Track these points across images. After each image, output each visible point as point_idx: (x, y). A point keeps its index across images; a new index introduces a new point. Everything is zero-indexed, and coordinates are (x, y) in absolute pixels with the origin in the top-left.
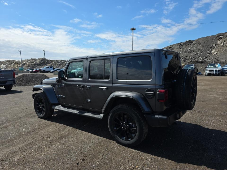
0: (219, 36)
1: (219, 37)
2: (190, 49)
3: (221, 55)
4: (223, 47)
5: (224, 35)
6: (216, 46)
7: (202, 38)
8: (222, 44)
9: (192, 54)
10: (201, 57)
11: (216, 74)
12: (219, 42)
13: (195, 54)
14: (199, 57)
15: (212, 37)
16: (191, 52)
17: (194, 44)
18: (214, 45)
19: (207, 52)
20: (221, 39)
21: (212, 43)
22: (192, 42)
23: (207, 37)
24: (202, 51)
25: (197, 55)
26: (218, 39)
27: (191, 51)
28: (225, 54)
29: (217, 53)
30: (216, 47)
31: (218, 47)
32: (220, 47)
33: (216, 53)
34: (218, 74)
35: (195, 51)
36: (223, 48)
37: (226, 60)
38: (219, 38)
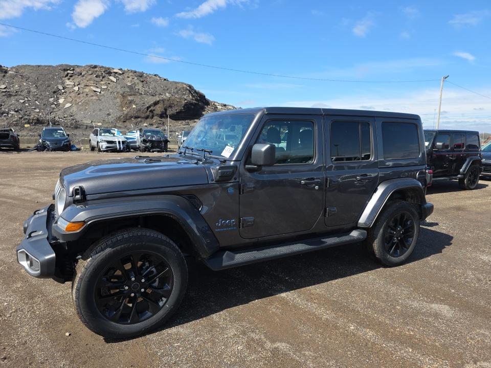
0: (65, 70)
1: (66, 73)
2: (5, 88)
3: (80, 110)
4: (79, 94)
5: (73, 70)
6: (63, 89)
7: (29, 66)
8: (76, 88)
9: (13, 100)
10: (38, 110)
11: (120, 148)
12: (68, 82)
13: (22, 101)
14: (35, 109)
15: (51, 69)
16: (10, 95)
17: (13, 77)
18: (61, 87)
19: (48, 101)
20: (71, 76)
21: (54, 81)
22: (6, 72)
23: (39, 66)
24: (37, 98)
25: (27, 104)
26: (65, 77)
27: (9, 92)
28: (86, 109)
29: (71, 105)
30: (65, 92)
31: (70, 92)
32: (72, 95)
33: (68, 105)
34: (123, 148)
35: (20, 95)
36: (80, 97)
37: (92, 122)
38: (67, 75)
